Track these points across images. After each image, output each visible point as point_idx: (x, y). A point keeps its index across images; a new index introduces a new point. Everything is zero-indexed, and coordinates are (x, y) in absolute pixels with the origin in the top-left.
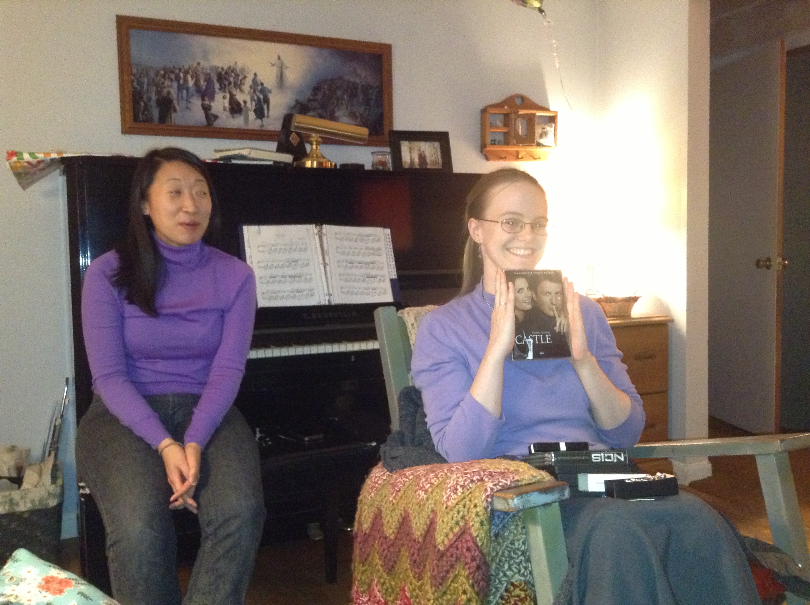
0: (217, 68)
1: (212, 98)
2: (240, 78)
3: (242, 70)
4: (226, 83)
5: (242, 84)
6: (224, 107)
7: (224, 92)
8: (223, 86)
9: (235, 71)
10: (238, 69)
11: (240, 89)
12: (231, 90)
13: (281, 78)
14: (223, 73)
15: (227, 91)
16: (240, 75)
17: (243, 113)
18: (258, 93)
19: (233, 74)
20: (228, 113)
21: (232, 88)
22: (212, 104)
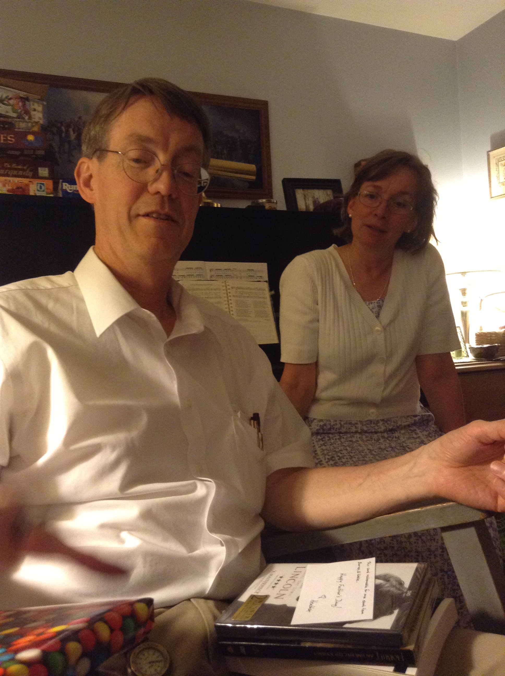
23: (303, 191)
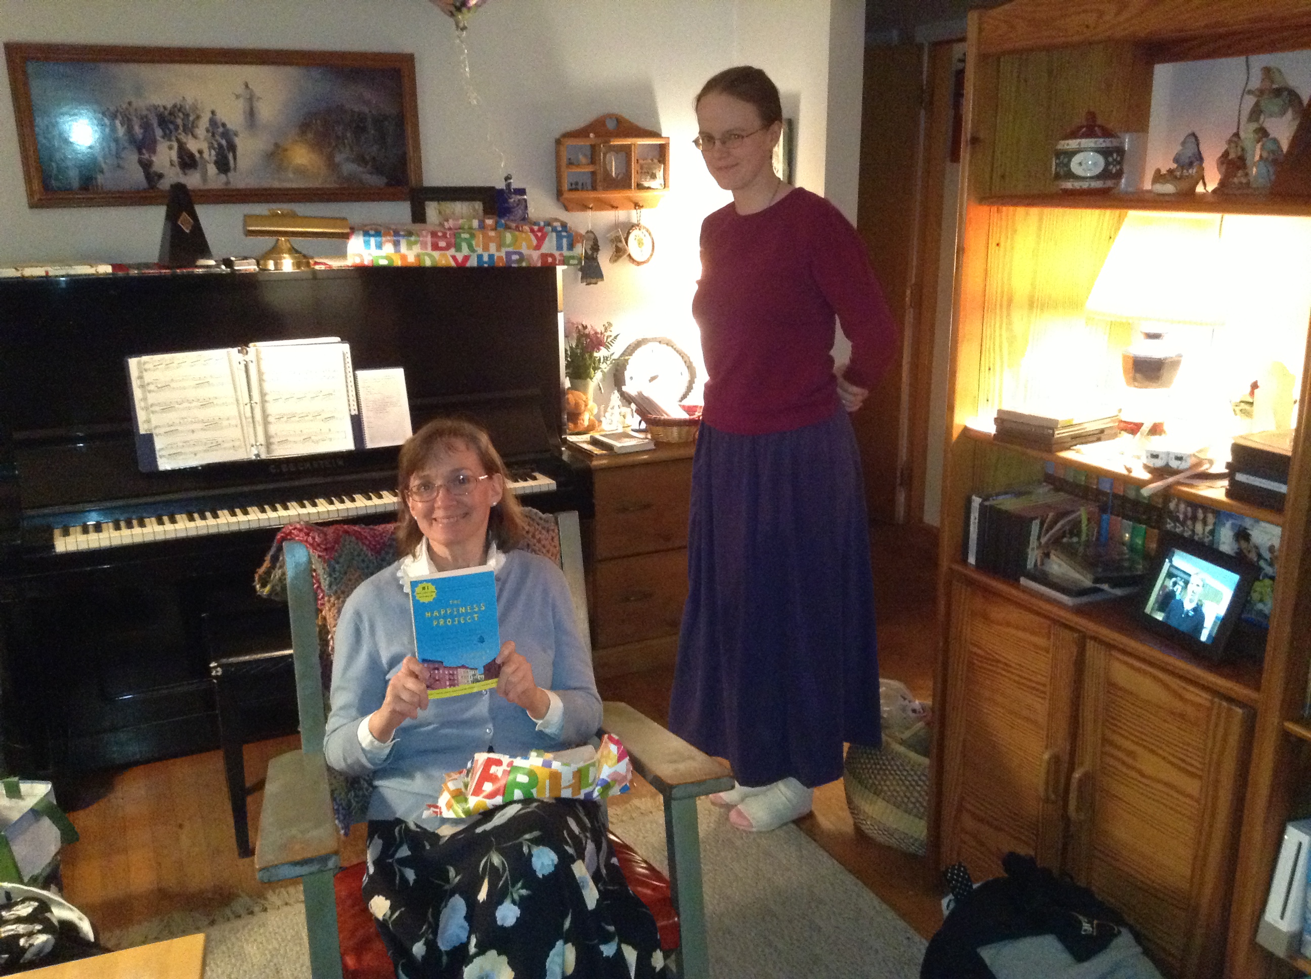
0: (156, 107)
1: (153, 151)
2: (191, 118)
3: (195, 108)
4: (171, 127)
5: (194, 125)
6: (171, 161)
7: (170, 140)
8: (168, 132)
9: (183, 110)
10: (187, 107)
11: (192, 135)
12: (179, 137)
13: (251, 114)
14: (166, 113)
15: (174, 138)
16: (191, 114)
17: (199, 167)
18: (218, 138)
19: (181, 115)
20: (178, 169)
21: (180, 134)
22: (154, 159)
23: (439, 204)
